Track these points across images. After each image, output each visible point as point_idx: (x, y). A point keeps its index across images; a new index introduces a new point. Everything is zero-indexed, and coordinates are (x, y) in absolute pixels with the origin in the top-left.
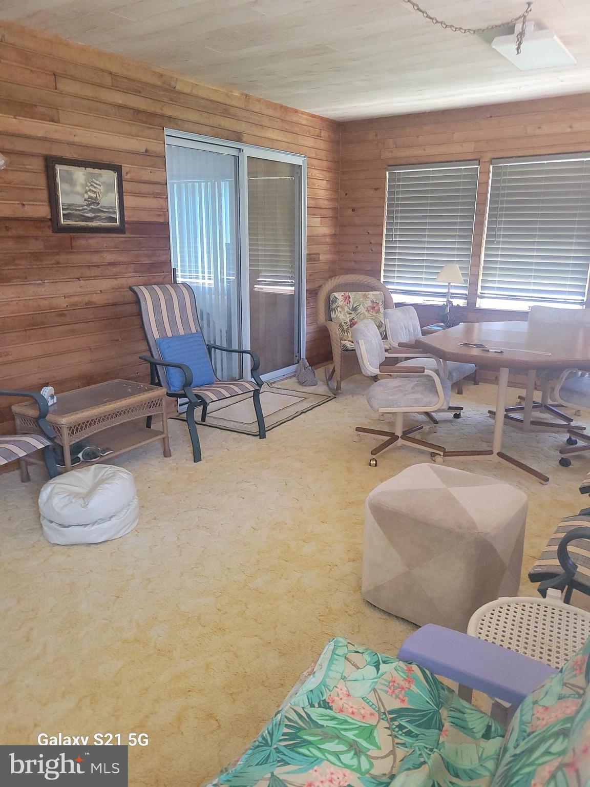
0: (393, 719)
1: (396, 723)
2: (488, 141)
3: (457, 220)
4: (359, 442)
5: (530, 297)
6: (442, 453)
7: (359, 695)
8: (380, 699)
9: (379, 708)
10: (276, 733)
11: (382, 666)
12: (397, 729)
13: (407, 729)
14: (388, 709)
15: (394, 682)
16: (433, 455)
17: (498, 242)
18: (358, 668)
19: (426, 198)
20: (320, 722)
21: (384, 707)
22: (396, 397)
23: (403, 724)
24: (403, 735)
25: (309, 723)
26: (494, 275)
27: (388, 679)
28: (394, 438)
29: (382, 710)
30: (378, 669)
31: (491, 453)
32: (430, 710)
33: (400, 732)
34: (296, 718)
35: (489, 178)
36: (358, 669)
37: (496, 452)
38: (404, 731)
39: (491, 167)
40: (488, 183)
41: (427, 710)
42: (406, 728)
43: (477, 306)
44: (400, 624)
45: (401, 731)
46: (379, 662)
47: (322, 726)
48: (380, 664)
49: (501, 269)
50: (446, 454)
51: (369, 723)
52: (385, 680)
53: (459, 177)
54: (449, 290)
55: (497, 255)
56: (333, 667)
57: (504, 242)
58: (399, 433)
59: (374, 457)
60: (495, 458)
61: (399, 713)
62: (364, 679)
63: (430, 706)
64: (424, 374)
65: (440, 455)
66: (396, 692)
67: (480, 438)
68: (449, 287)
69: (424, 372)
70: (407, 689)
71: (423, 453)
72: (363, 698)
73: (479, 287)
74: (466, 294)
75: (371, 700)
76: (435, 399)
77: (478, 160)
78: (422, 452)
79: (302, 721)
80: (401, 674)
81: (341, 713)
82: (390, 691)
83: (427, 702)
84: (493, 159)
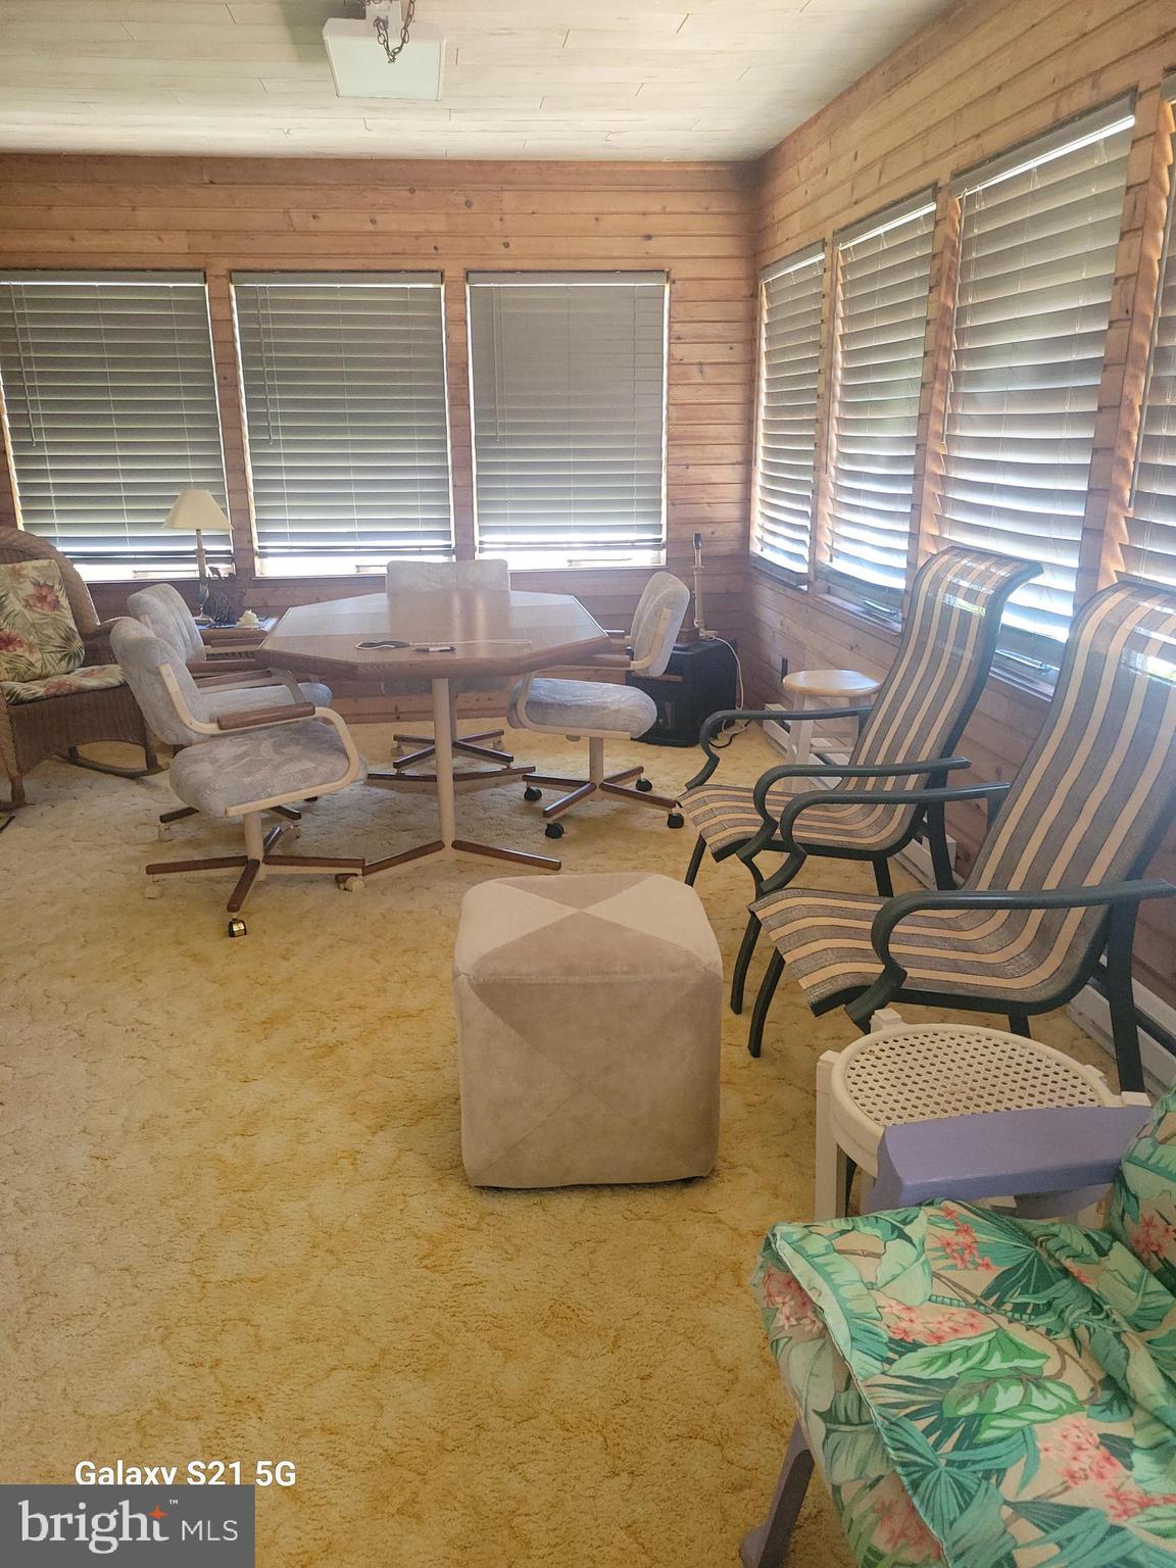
0: (999, 1304)
1: (1008, 1307)
2: (216, 233)
3: (180, 396)
4: (162, 896)
5: (355, 547)
6: (359, 871)
7: (921, 1300)
8: (956, 1285)
9: (965, 1300)
10: (912, 1440)
11: (907, 1230)
12: (1017, 1316)
13: (1031, 1307)
14: (979, 1293)
15: (948, 1244)
16: (340, 880)
17: (276, 443)
18: (878, 1256)
19: (98, 347)
20: (943, 1375)
21: (972, 1295)
22: (259, 776)
23: (1018, 1301)
24: (1033, 1317)
25: (928, 1389)
26: (281, 509)
27: (934, 1246)
28: (251, 866)
29: (973, 1301)
30: (909, 1240)
31: (438, 846)
32: (1029, 1256)
33: (1025, 1317)
34: (904, 1397)
35: (232, 311)
36: (879, 1258)
37: (448, 843)
38: (1029, 1311)
39: (232, 287)
40: (231, 320)
41: (1025, 1261)
42: (1028, 1304)
43: (257, 575)
44: (569, 1198)
45: (1025, 1313)
46: (899, 1228)
47: (952, 1381)
48: (902, 1230)
49: (292, 496)
50: (368, 870)
51: (989, 1330)
52: (935, 1249)
53: (167, 304)
54: (199, 545)
55: (278, 469)
56: (838, 1279)
57: (287, 443)
58: (256, 851)
59: (235, 915)
60: (449, 853)
61: (1000, 1288)
62: (905, 1269)
63: (1024, 1250)
64: (315, 716)
65: (356, 875)
66: (967, 1257)
67: (388, 826)
68: (199, 538)
69: (314, 713)
70: (975, 1245)
71: (312, 882)
72: (930, 1300)
73: (255, 535)
74: (229, 552)
75: (943, 1294)
76: (340, 764)
77: (203, 273)
78: (311, 880)
79: (913, 1393)
80: (945, 1226)
81: (942, 1341)
82: (959, 1262)
83: (1015, 1246)
84: (234, 271)
